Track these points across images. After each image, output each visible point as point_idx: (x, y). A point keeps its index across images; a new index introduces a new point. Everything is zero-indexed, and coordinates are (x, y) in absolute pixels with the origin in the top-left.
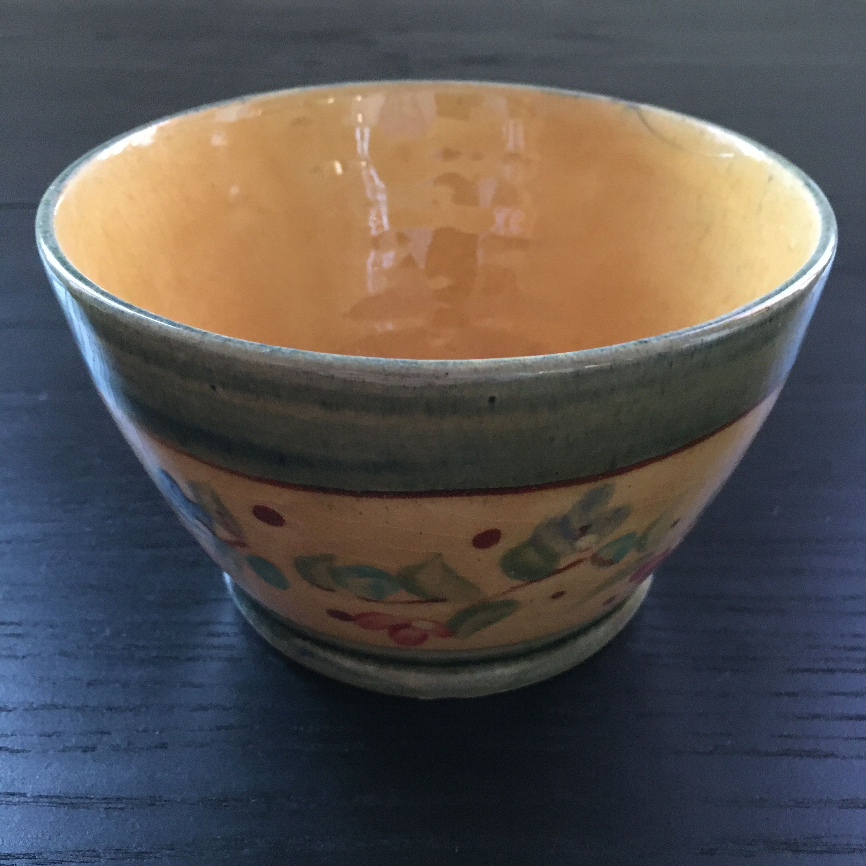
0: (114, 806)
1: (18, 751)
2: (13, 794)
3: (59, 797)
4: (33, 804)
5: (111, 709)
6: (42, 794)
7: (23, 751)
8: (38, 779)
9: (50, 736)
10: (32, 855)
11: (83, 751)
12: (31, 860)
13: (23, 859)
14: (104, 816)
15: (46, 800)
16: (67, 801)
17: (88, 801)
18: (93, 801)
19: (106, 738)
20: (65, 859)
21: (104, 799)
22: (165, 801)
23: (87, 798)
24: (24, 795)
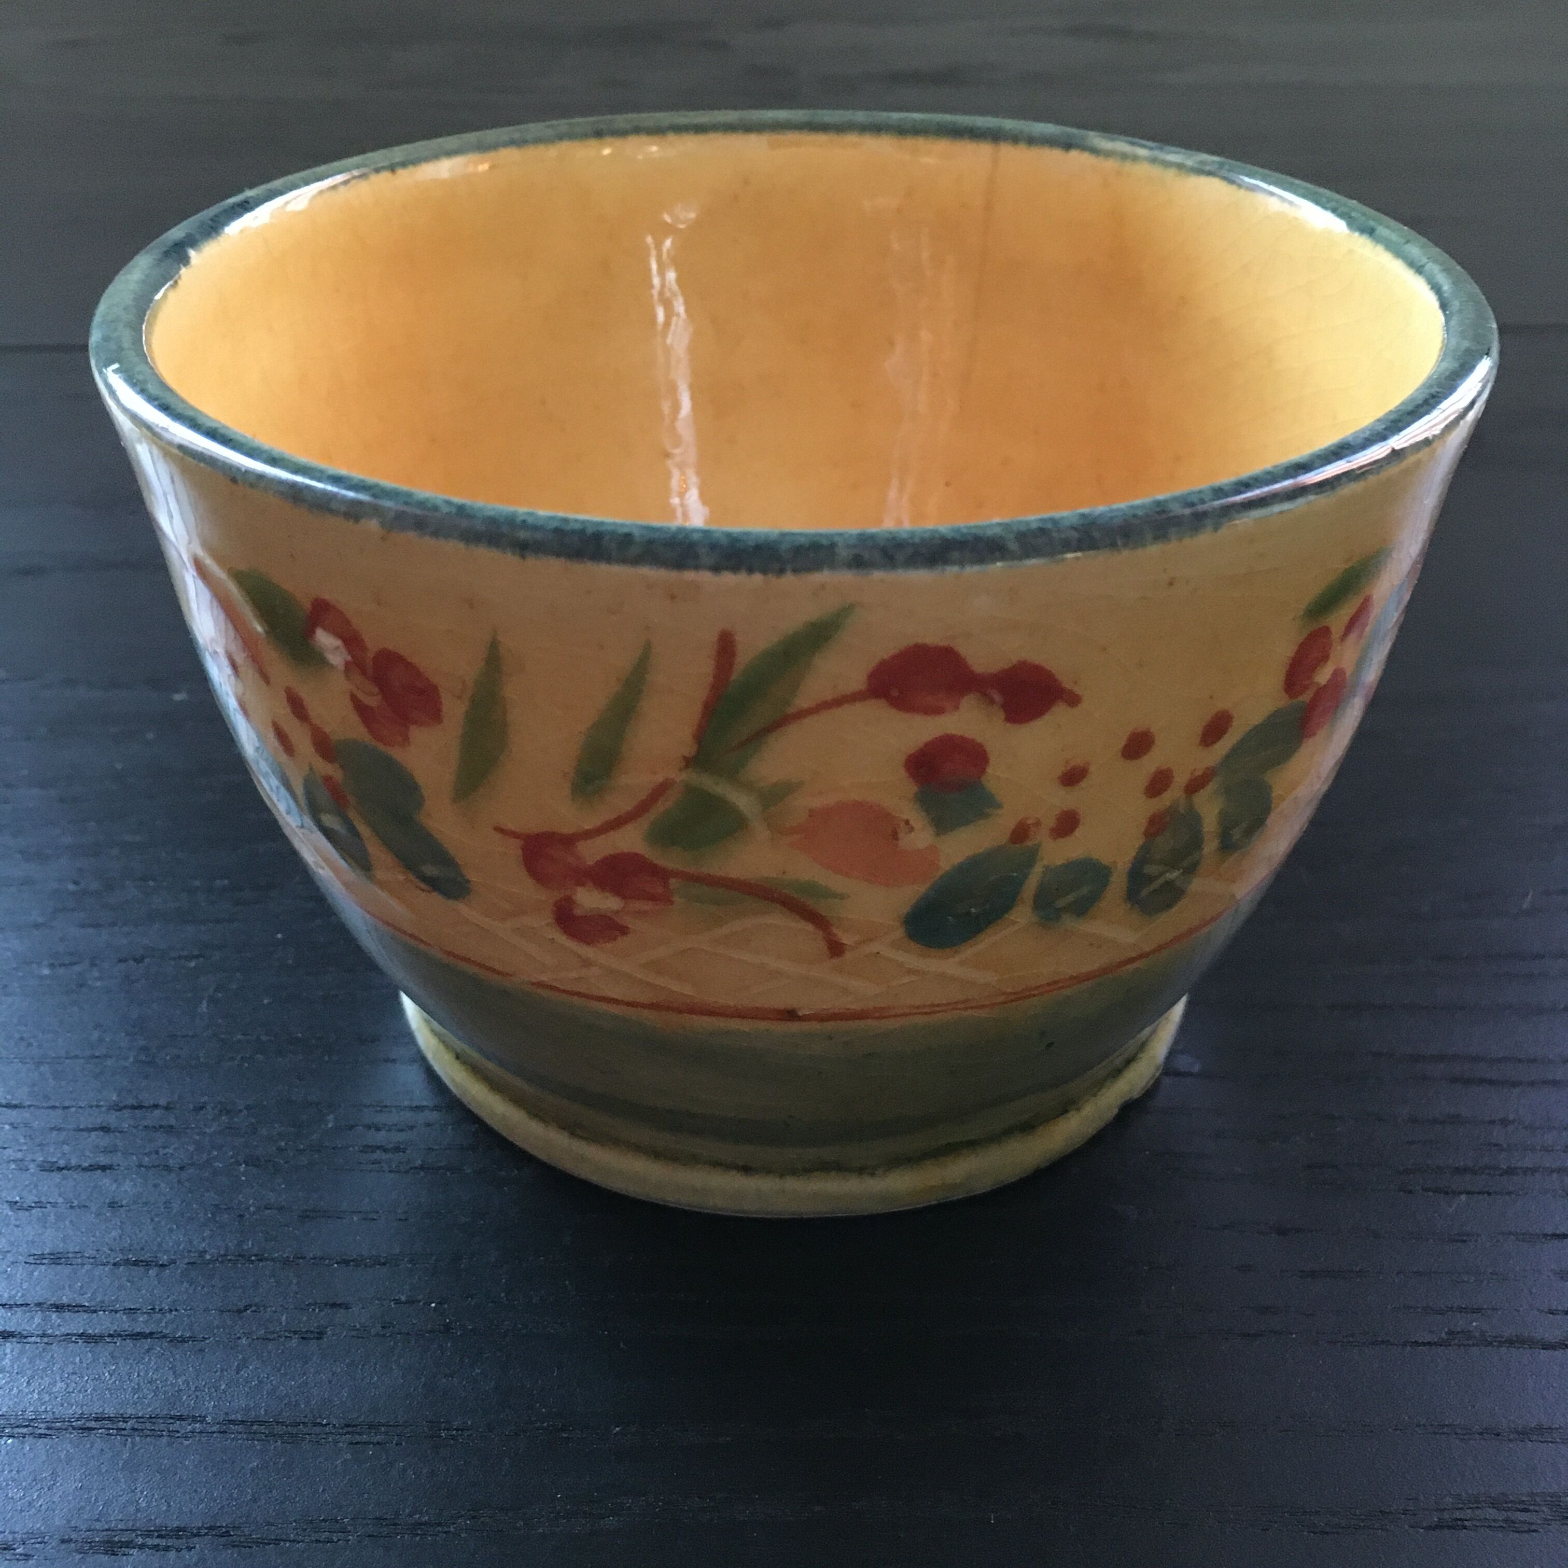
0: (365, 1438)
1: (183, 1340)
2: (181, 1418)
3: (261, 1423)
4: (218, 1435)
5: (346, 1262)
6: (233, 1417)
7: (193, 1338)
8: (224, 1392)
9: (239, 1311)
10: (224, 1530)
11: (303, 1338)
12: (222, 1539)
13: (206, 1537)
14: (349, 1456)
15: (240, 1428)
16: (279, 1429)
17: (317, 1429)
18: (327, 1429)
19: (340, 1315)
20: (284, 1537)
21: (348, 1426)
22: (457, 1430)
23: (316, 1424)
24: (202, 1419)
